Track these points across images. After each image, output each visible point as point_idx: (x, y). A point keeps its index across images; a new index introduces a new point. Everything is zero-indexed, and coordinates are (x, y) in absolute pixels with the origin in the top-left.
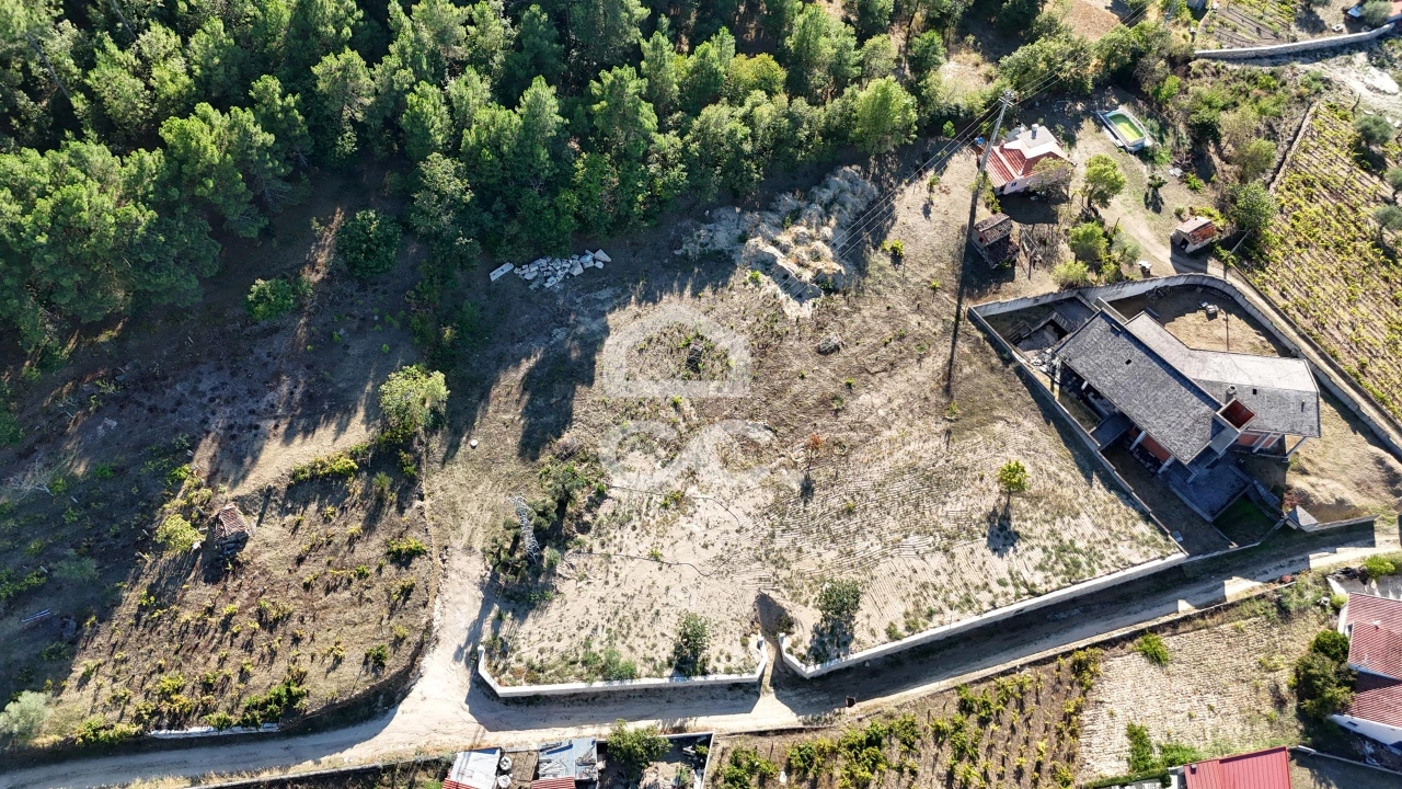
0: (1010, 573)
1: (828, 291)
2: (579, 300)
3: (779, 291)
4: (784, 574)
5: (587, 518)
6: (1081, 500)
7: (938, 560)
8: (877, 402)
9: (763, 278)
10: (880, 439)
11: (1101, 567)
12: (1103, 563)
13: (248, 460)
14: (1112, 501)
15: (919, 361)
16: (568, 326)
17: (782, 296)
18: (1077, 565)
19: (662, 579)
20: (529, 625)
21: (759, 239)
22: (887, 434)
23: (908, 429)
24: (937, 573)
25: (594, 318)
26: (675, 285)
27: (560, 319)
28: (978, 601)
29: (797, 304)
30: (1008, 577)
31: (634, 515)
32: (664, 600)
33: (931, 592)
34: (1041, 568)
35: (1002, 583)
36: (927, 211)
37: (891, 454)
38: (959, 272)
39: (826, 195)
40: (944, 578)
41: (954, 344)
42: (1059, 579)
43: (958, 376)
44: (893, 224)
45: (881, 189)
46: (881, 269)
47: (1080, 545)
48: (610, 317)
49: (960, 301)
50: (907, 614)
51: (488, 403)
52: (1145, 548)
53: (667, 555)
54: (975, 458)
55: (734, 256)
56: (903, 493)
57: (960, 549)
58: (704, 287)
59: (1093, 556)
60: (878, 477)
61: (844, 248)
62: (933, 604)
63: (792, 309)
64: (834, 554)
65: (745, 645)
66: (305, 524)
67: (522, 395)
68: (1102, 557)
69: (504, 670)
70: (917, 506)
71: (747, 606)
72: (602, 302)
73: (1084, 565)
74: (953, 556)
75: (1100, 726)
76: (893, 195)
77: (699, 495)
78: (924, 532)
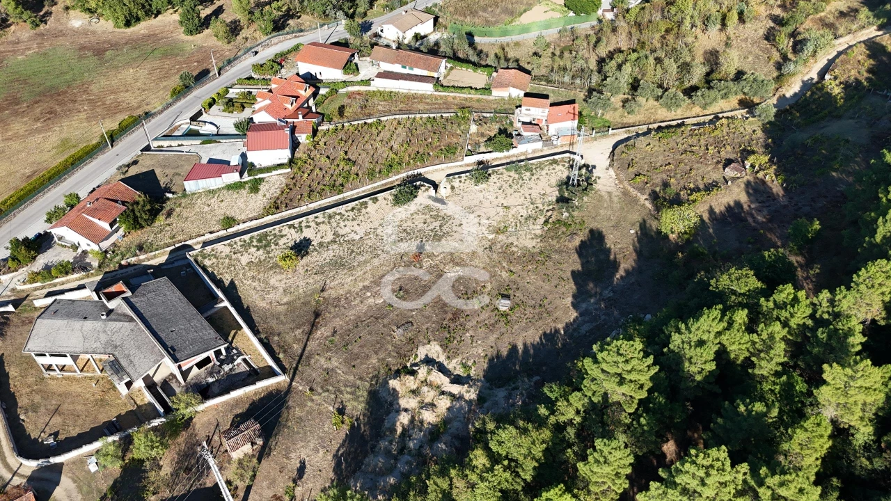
0: (302, 232)
1: (405, 367)
2: (603, 317)
3: (445, 363)
5: (549, 213)
6: (243, 271)
7: (341, 232)
8: (371, 300)
9: (460, 371)
10: (372, 279)
11: (245, 241)
12: (243, 243)
13: (751, 191)
14: (221, 274)
15: (335, 332)
16: (603, 300)
17: (442, 359)
18: (259, 240)
19: (501, 200)
20: (564, 176)
21: (467, 397)
22: (367, 283)
23: (351, 288)
24: (345, 226)
25: (586, 310)
26: (532, 352)
27: (611, 303)
28: (324, 218)
29: (430, 356)
30: (304, 229)
31: (523, 221)
32: (498, 194)
33: (351, 218)
34: (282, 236)
35: (309, 227)
36: (301, 470)
37: (365, 273)
38: (285, 410)
39: (403, 464)
40: (342, 224)
41: (304, 350)
42: (273, 232)
43: (307, 328)
44: (338, 450)
46: (356, 399)
47: (253, 250)
48: (575, 314)
49: (290, 384)
50: (366, 208)
51: (635, 250)
53: (500, 209)
54: (308, 281)
55: (488, 385)
56: (360, 256)
57: (330, 237)
58: (508, 355)
59: (246, 246)
60: (376, 260)
61: (388, 413)
62: (351, 214)
63: (434, 350)
65: (452, 188)
66: (700, 181)
67: (615, 258)
68: (241, 246)
69: (569, 162)
71: (453, 200)
72: (585, 322)
73: (255, 240)
74: (334, 234)
75: (272, 190)
77: (487, 235)
78: (351, 241)
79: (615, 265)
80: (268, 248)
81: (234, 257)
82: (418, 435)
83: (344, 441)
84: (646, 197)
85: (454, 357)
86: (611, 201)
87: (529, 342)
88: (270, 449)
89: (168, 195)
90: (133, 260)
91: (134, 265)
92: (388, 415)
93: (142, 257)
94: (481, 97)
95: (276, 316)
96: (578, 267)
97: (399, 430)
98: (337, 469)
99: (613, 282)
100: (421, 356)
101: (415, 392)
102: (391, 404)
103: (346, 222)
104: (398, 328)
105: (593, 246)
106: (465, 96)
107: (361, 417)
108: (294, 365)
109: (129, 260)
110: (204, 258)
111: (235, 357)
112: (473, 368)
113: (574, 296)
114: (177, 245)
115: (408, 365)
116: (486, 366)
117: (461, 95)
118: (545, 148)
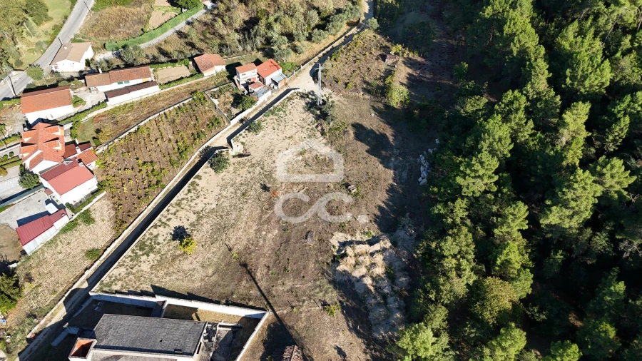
0: (169, 225)
1: (334, 256)
2: (407, 164)
3: (354, 239)
4: (249, 164)
5: (319, 128)
6: (153, 275)
7: (199, 208)
8: (270, 235)
9: (366, 238)
10: (255, 224)
11: (130, 256)
12: (130, 258)
13: (409, 66)
14: (138, 287)
15: (268, 267)
16: (398, 156)
17: (349, 238)
18: (141, 249)
19: (282, 136)
20: (304, 104)
21: (387, 247)
22: (255, 228)
23: (248, 236)
24: (196, 204)
25: (395, 166)
26: (391, 203)
27: (402, 154)
28: (174, 207)
29: (341, 241)
30: (167, 223)
32: (276, 133)
33: (194, 197)
34: (156, 236)
35: (170, 219)
36: (340, 351)
37: (246, 223)
38: (290, 331)
39: (393, 304)
40: (192, 204)
41: (260, 291)
42: (146, 238)
43: (247, 277)
44: (348, 326)
45: (376, 340)
46: (327, 292)
47: (144, 257)
48: (392, 171)
49: (276, 315)
50: (198, 185)
51: (385, 123)
52: (112, 279)
53: (288, 141)
54: (212, 251)
55: (388, 234)
56: (230, 216)
57: (193, 218)
58: (381, 213)
59: (136, 257)
60: (244, 212)
62: (191, 195)
63: (340, 237)
64: (238, 181)
65: (243, 143)
66: (380, 73)
67: (380, 132)
68: (131, 261)
69: (297, 95)
70: (221, 216)
71: (251, 150)
72: (401, 172)
73: (138, 251)
74: (194, 213)
75: (106, 214)
76: (368, 345)
77: (297, 159)
78: (212, 211)
79: (383, 136)
80: (155, 250)
81: (134, 271)
82: (385, 283)
83: (346, 318)
84: (362, 93)
85: (355, 233)
86: (345, 105)
87: (384, 199)
88: (309, 356)
89: (12, 266)
90: (36, 329)
91: (41, 332)
92: (354, 287)
93: (42, 322)
94: (196, 81)
95: (216, 285)
96: (367, 147)
97: (372, 288)
98: (359, 334)
99: (392, 145)
100: (337, 245)
101: (357, 264)
102: (350, 280)
103: (195, 202)
104: (306, 238)
105: (361, 132)
106: (185, 84)
107: (341, 299)
108: (266, 303)
109: (33, 331)
110: (110, 286)
111: (214, 329)
112: (372, 232)
113: (381, 163)
114: (66, 295)
115: (335, 254)
116: (376, 226)
117: (182, 85)
118: (273, 94)
